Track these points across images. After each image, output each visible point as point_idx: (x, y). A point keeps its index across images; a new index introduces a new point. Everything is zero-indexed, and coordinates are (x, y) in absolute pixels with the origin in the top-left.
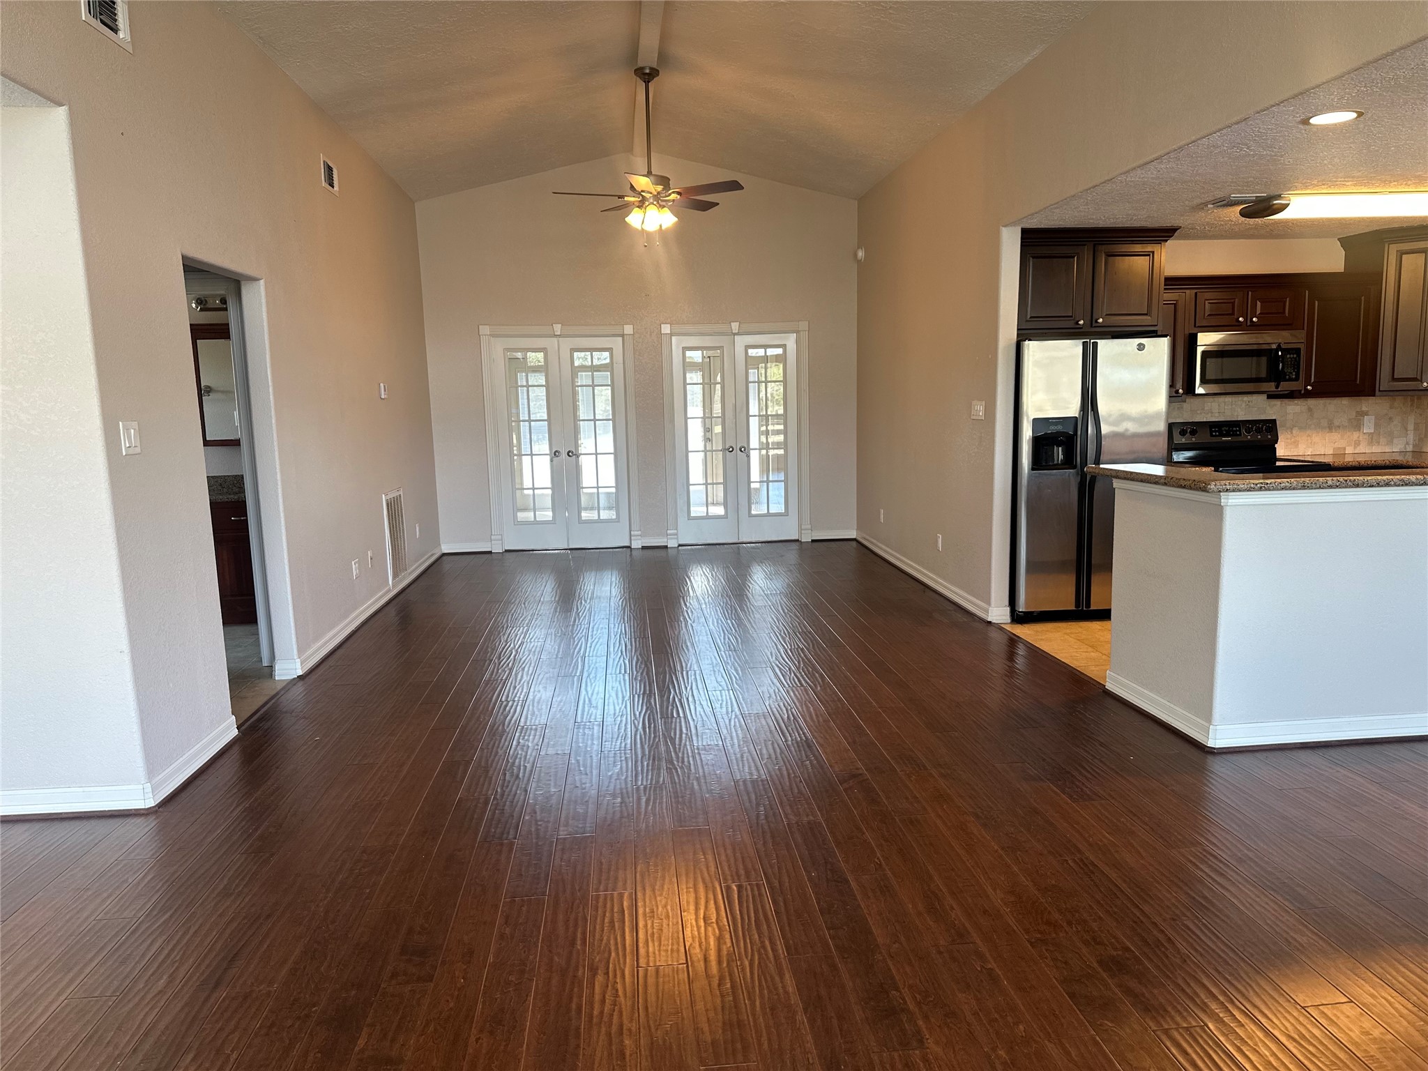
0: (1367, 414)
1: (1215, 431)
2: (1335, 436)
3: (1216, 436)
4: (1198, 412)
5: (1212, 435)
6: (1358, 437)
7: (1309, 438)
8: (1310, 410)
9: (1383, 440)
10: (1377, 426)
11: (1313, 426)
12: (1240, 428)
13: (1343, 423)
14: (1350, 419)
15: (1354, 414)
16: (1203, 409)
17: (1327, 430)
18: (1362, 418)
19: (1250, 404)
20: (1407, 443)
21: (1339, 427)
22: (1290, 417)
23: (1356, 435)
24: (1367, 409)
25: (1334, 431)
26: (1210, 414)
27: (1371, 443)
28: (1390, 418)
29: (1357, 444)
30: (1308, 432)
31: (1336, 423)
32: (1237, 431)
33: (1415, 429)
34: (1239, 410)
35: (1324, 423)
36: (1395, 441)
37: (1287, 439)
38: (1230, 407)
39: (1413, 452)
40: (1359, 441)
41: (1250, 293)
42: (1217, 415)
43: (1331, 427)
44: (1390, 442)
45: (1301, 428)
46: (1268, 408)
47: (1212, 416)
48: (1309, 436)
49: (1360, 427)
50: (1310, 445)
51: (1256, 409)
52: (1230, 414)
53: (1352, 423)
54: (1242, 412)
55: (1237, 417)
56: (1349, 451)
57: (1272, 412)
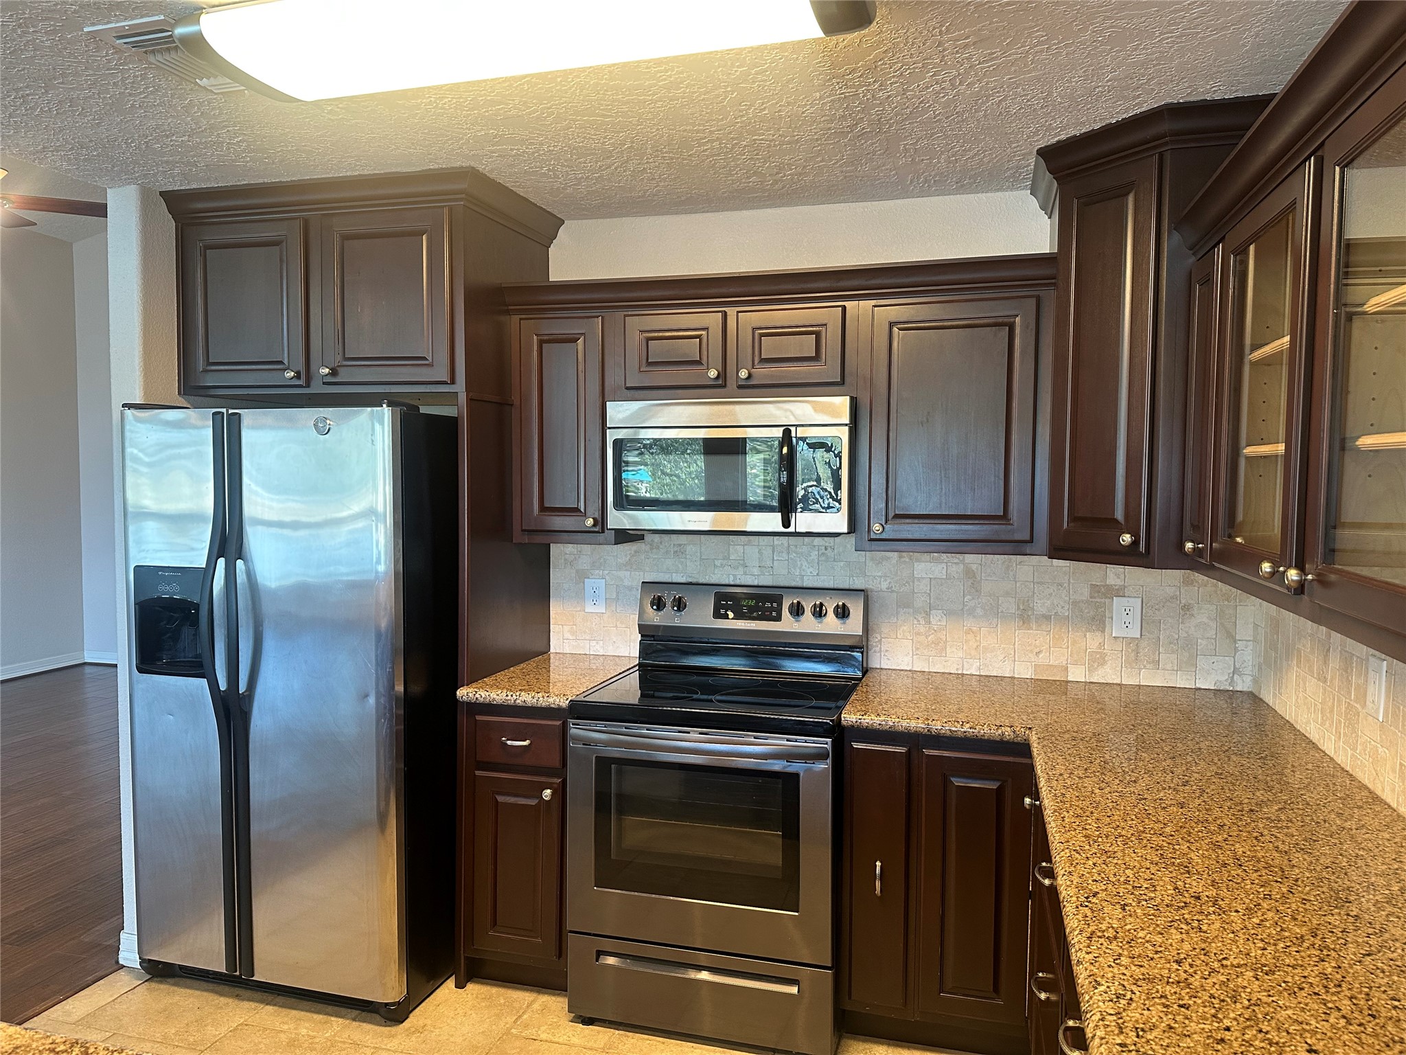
0: (1120, 592)
1: (725, 608)
2: (1038, 637)
3: (726, 617)
4: (718, 563)
6: (1101, 645)
7: (970, 636)
8: (969, 573)
9: (1168, 658)
11: (979, 611)
13: (1059, 609)
14: (1075, 603)
15: (1085, 590)
16: (727, 558)
17: (1017, 622)
18: (1107, 601)
19: (829, 552)
20: (1236, 672)
21: (1047, 618)
22: (923, 587)
23: (1092, 641)
24: (1119, 582)
25: (1034, 625)
26: (741, 570)
28: (1187, 608)
29: (1098, 660)
30: (969, 623)
31: (1040, 606)
35: (1009, 606)
36: (1202, 662)
37: (918, 634)
38: (785, 556)
39: (1251, 692)
40: (1103, 654)
42: (756, 571)
43: (1025, 616)
44: (1189, 664)
45: (949, 613)
46: (869, 563)
47: (745, 574)
48: (969, 631)
49: (1103, 622)
50: (973, 653)
51: (842, 564)
52: (785, 572)
53: (1081, 611)
54: (811, 569)
55: (802, 579)
56: (1077, 674)
57: (880, 574)
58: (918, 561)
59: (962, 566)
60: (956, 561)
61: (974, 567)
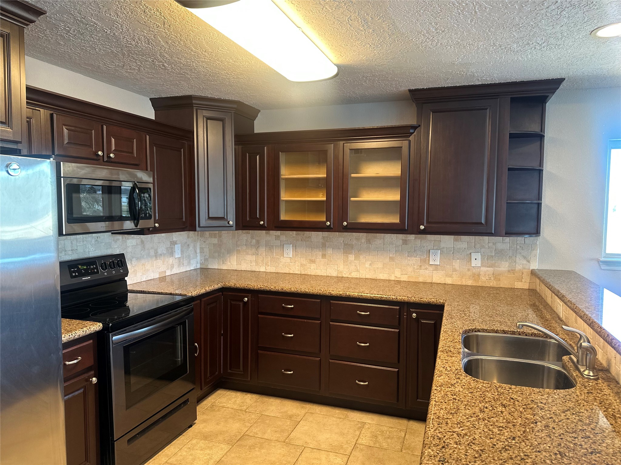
0: (176, 243)
1: (74, 272)
2: (159, 262)
3: (76, 276)
5: (72, 277)
6: (173, 261)
8: (142, 242)
9: (185, 262)
10: (182, 252)
11: (145, 256)
12: (97, 266)
13: (164, 251)
14: (167, 248)
15: (169, 244)
17: (154, 258)
18: (174, 246)
19: (99, 239)
20: (197, 263)
21: (161, 255)
22: (130, 249)
23: (171, 260)
24: (176, 240)
25: (158, 258)
27: (180, 264)
28: (188, 245)
29: (172, 266)
30: (143, 261)
31: (160, 252)
32: (94, 269)
33: (201, 252)
34: (90, 246)
35: (152, 253)
36: (192, 262)
39: (200, 268)
40: (173, 264)
41: (105, 127)
42: (70, 253)
43: (157, 256)
44: (189, 263)
45: (138, 259)
46: (113, 242)
47: (65, 255)
48: (143, 265)
49: (173, 253)
50: (144, 272)
51: (103, 244)
52: (82, 251)
53: (168, 251)
54: (92, 248)
55: (89, 253)
56: (168, 273)
57: (116, 246)
58: (128, 239)
59: (140, 239)
60: (138, 238)
61: (143, 239)
